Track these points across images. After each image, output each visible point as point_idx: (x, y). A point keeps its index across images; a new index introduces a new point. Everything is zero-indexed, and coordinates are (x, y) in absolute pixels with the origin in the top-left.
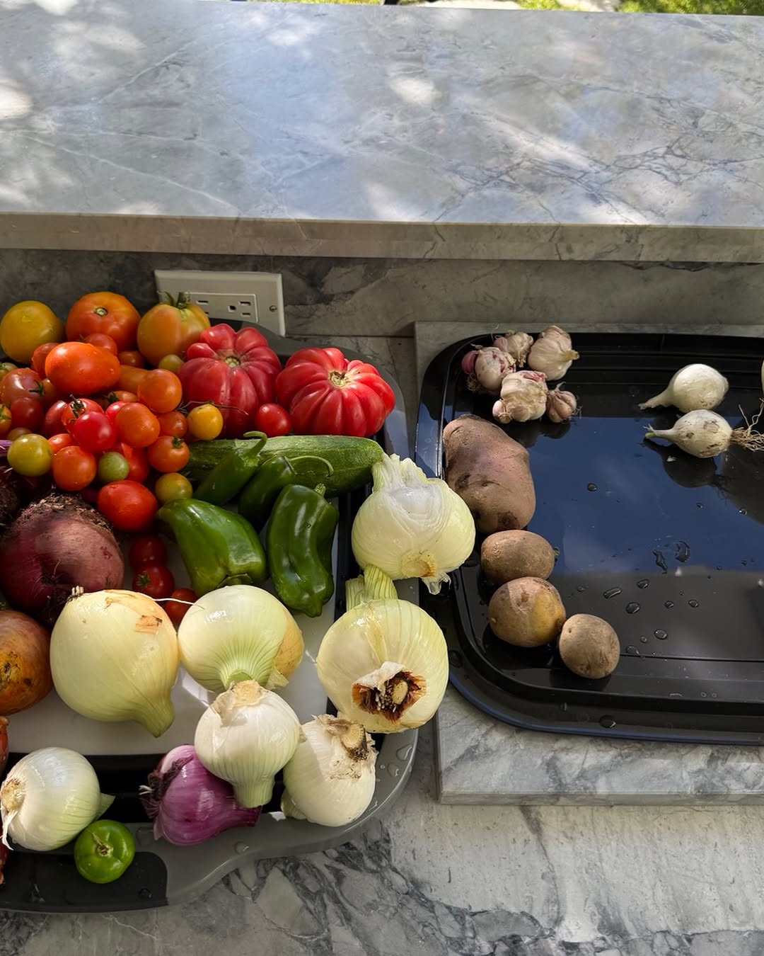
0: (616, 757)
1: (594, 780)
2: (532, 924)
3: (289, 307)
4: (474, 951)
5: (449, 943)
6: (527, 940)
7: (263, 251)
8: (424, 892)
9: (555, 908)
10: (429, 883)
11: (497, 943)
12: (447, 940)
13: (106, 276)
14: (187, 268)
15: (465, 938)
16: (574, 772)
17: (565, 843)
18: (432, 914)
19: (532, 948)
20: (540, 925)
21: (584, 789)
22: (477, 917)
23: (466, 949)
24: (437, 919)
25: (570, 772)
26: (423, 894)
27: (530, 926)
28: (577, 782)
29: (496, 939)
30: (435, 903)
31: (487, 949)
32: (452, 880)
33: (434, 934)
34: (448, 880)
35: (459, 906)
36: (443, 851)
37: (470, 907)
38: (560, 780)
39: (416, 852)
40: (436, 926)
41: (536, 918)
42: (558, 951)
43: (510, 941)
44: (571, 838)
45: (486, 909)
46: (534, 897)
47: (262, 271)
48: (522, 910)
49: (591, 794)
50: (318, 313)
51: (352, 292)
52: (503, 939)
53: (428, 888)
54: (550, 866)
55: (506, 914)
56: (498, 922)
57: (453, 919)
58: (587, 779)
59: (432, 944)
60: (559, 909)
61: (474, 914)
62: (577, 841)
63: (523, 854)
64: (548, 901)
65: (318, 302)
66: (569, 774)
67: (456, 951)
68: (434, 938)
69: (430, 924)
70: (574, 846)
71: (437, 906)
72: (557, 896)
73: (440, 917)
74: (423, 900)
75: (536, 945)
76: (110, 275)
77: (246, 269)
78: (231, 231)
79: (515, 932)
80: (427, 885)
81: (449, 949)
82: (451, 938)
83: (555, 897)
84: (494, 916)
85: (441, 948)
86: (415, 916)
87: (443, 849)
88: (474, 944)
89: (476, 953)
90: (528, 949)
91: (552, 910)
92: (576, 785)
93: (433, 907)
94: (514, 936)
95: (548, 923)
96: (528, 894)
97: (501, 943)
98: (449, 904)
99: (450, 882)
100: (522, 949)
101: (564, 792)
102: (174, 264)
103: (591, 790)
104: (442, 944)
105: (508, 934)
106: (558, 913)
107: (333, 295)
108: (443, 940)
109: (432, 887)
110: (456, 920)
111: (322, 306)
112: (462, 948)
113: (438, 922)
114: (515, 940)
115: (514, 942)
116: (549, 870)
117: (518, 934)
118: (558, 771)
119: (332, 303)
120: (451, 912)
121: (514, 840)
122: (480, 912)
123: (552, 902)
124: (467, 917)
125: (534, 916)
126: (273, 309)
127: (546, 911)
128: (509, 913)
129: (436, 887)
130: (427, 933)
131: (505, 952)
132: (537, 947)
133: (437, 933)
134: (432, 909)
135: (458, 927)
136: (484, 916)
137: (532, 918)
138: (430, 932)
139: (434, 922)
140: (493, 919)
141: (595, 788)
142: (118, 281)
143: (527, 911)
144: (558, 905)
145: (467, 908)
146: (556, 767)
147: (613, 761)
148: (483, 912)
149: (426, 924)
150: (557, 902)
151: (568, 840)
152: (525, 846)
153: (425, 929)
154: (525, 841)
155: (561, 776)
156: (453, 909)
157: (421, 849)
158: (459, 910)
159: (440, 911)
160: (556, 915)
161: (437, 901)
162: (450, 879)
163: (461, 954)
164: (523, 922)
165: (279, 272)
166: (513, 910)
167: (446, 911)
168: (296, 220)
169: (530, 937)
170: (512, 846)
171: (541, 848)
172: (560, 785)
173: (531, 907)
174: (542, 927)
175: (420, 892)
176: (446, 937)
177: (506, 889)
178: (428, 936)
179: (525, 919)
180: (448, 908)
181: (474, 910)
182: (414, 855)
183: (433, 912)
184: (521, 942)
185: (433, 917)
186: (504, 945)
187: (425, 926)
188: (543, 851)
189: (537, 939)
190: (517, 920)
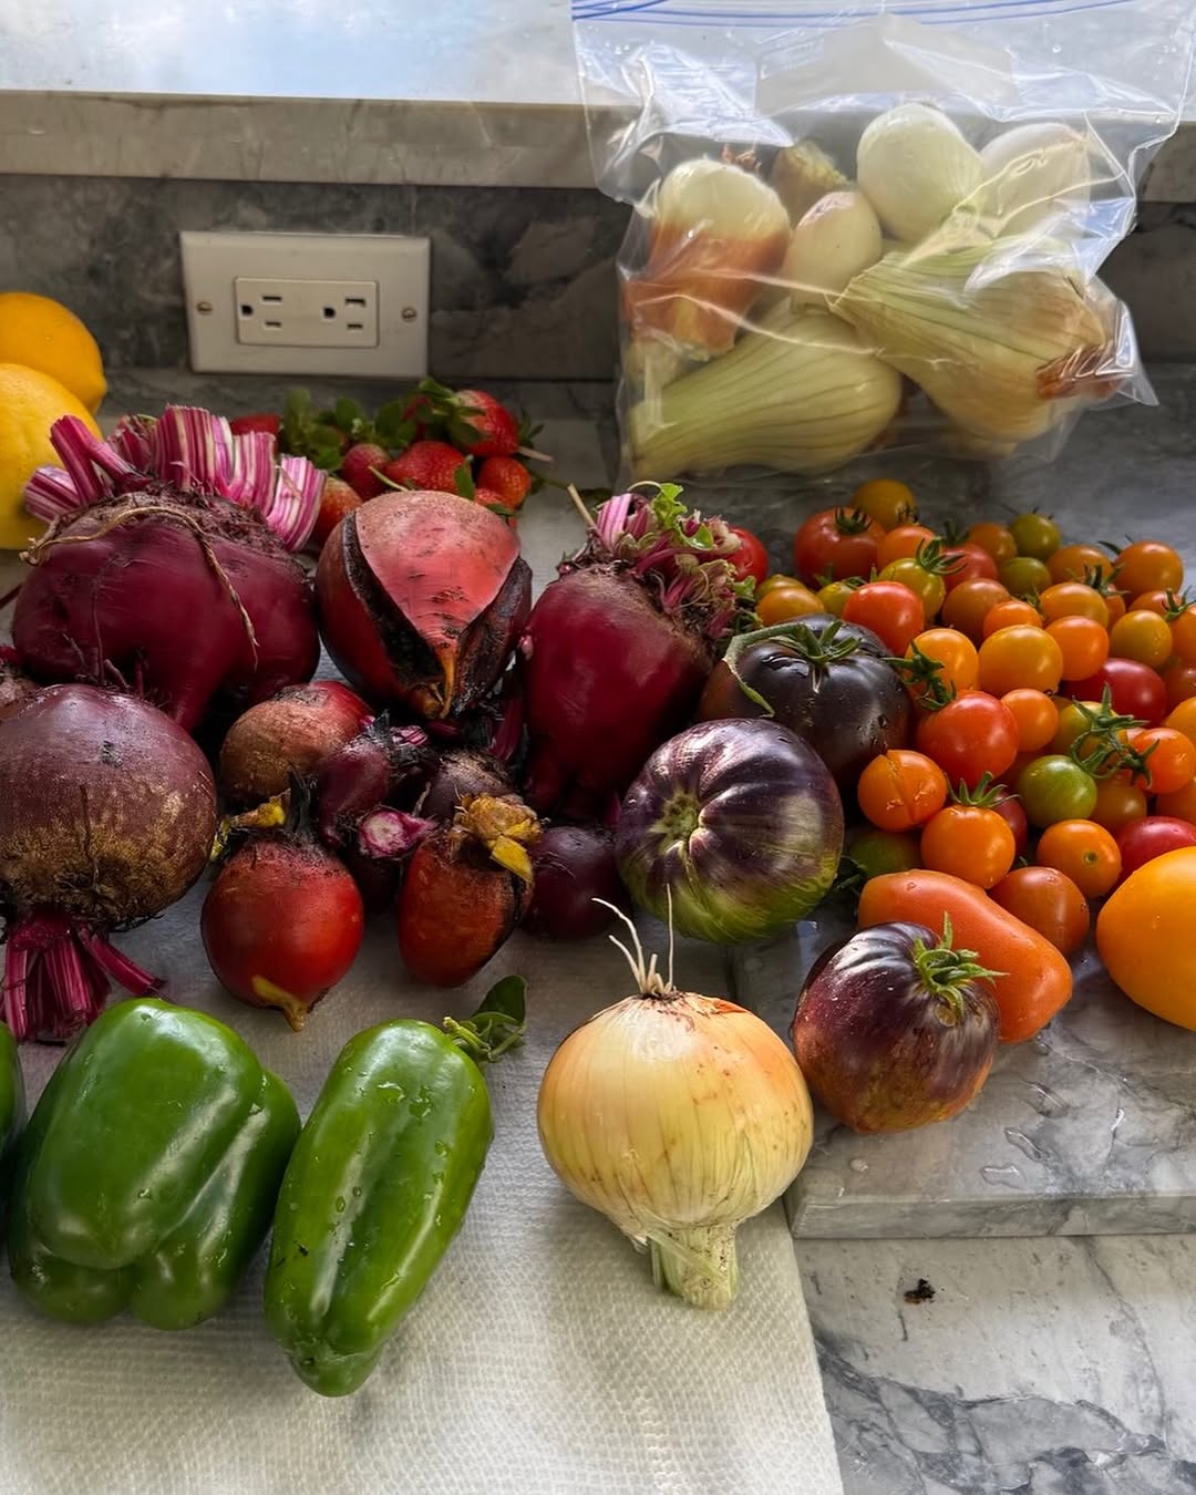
0: (1184, 1122)
1: (1145, 1168)
2: (1107, 1428)
3: (440, 314)
4: (984, 1481)
5: (923, 1465)
6: (1101, 1459)
7: (404, 173)
8: (851, 1359)
9: (1154, 1393)
10: (858, 1342)
11: (1032, 1465)
12: (918, 1459)
13: (84, 246)
14: (246, 227)
15: (959, 1454)
16: (1098, 1152)
17: (1150, 1263)
18: (877, 1406)
19: (1116, 1476)
20: (1125, 1430)
21: (1127, 1186)
22: (979, 1411)
23: (964, 1477)
24: (888, 1416)
25: (1088, 1153)
26: (848, 1365)
27: (1102, 1429)
28: (1108, 1173)
29: (1029, 1456)
30: (879, 1383)
31: (1014, 1480)
32: (910, 1336)
33: (886, 1446)
34: (901, 1336)
35: (934, 1389)
36: (880, 1279)
37: (960, 1391)
38: (1069, 1170)
39: (821, 1280)
40: (889, 1430)
41: (1114, 1413)
42: (1177, 1482)
43: (1065, 1460)
44: (1162, 1253)
45: (998, 1395)
46: (1101, 1370)
47: (393, 230)
48: (1079, 1398)
49: (1143, 1199)
50: (496, 328)
51: (566, 280)
52: (1047, 1457)
53: (859, 1352)
54: (1126, 1309)
55: (1043, 1405)
56: (1028, 1422)
57: (924, 1415)
58: (1128, 1167)
59: (885, 1466)
60: (1161, 1395)
61: (972, 1405)
62: (1177, 1260)
63: (1061, 1283)
64: (1134, 1378)
65: (498, 301)
66: (1086, 1158)
67: (943, 1481)
68: (887, 1454)
69: (873, 1424)
70: (1170, 1271)
71: (884, 1389)
72: (1154, 1369)
73: (895, 1409)
74: (852, 1375)
75: (1122, 1470)
76: (93, 243)
77: (360, 228)
78: (343, 129)
79: (1072, 1443)
80: (855, 1345)
81: (924, 1477)
82: (926, 1456)
83: (1148, 1371)
84: (1016, 1409)
85: (907, 1475)
86: (837, 1408)
87: (879, 1274)
88: (981, 1468)
89: (988, 1486)
90: (1106, 1477)
91: (1147, 1397)
92: (1106, 1178)
93: (875, 1390)
94: (1067, 1452)
95: (1142, 1423)
96: (1086, 1364)
97: (1042, 1466)
98: (911, 1384)
99: (906, 1339)
100: (1093, 1477)
101: (1082, 1193)
102: (221, 216)
103: (1142, 1188)
104: (908, 1467)
105: (1057, 1447)
106: (1162, 1403)
107: (527, 287)
108: (909, 1458)
109: (868, 1350)
110: (932, 1416)
111: (504, 311)
112: (955, 1476)
113: (891, 1422)
114: (1073, 1460)
115: (1074, 1463)
116: (1123, 1317)
117: (1078, 1447)
118: (1061, 1152)
119: (526, 305)
120: (918, 1401)
121: (1035, 1256)
122: (983, 1402)
123: (1144, 1381)
124: (957, 1412)
125: (1107, 1408)
126: (410, 316)
127: (1131, 1397)
128: (1051, 1403)
129: (877, 1351)
130: (871, 1444)
131: (1056, 1485)
132: (1127, 1474)
133: (894, 1445)
134: (873, 1393)
135: (938, 1431)
136: (996, 1408)
137: (1103, 1413)
138: (877, 1443)
139: (882, 1421)
140: (1015, 1415)
141: (1148, 1183)
142: (108, 257)
143: (1089, 1398)
144: (1160, 1388)
145: (954, 1392)
146: (1056, 1144)
147: (1180, 1131)
148: (991, 1401)
149: (866, 1425)
150: (1155, 1380)
151: (1154, 1257)
152: (1061, 1269)
153: (865, 1435)
154: (1061, 1258)
155: (1071, 1162)
156: (921, 1395)
157: (830, 1274)
158: (934, 1396)
159: (892, 1399)
160: (1156, 1408)
161: (883, 1380)
162: (905, 1332)
163: (956, 1487)
164: (1085, 1421)
165: (424, 235)
166: (1058, 1396)
167: (906, 1398)
168: (475, 103)
169: (1106, 1452)
170: (1035, 1269)
171: (1099, 1273)
172: (1070, 1179)
173: (1098, 1390)
174: (1129, 1433)
175: (842, 1361)
176: (914, 1451)
177: (1034, 1354)
178: (874, 1450)
179: (1088, 1416)
180: (911, 1392)
181: (970, 1396)
182: (817, 1285)
183: (878, 1400)
184: (1088, 1464)
185: (878, 1411)
186: (1052, 1470)
187: (863, 1429)
188: (1104, 1279)
189: (1122, 1458)
190: (1071, 1419)
